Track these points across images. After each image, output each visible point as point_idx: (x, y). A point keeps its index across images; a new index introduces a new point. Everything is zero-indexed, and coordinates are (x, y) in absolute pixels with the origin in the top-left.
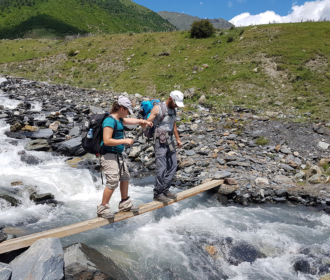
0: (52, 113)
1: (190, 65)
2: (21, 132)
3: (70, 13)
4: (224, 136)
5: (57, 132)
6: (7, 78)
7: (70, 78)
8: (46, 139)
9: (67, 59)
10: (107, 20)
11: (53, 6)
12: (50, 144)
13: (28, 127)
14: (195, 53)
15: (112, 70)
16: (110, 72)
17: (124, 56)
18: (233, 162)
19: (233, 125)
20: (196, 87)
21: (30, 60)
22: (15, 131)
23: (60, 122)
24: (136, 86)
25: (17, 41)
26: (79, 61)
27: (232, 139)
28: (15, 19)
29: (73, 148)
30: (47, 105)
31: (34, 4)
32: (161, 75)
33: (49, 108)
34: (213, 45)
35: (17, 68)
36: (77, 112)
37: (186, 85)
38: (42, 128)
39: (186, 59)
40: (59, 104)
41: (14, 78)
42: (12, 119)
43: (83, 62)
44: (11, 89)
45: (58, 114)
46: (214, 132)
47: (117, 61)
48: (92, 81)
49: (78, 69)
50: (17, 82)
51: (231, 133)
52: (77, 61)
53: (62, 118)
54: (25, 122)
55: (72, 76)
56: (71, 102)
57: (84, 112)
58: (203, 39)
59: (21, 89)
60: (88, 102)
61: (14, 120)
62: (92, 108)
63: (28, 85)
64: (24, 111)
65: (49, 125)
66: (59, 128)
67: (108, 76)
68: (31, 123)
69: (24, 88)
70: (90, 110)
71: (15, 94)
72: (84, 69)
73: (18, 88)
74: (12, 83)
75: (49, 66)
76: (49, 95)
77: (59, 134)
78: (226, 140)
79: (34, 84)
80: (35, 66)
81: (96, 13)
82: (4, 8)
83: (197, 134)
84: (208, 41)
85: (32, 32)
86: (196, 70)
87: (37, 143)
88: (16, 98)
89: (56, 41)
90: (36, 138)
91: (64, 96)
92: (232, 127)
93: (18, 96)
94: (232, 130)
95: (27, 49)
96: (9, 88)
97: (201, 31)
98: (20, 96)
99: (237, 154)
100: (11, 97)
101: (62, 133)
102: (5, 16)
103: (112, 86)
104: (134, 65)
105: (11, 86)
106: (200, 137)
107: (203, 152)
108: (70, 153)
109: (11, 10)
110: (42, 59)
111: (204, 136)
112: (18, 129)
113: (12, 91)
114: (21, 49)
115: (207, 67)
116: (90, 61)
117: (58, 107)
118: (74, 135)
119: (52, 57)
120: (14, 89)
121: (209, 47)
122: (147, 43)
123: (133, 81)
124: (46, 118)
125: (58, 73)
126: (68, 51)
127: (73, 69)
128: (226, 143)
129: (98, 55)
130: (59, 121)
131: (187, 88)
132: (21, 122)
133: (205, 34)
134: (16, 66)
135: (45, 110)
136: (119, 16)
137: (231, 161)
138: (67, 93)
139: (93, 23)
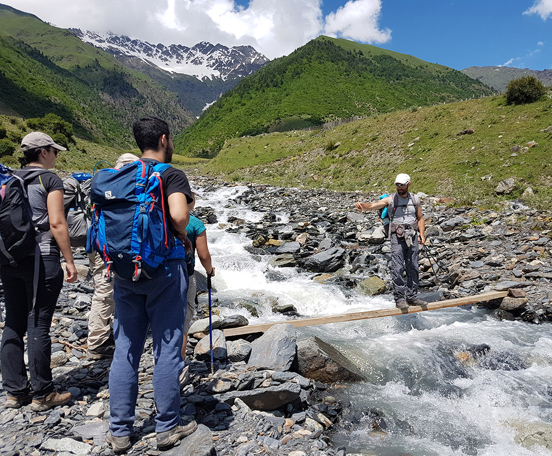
0: (299, 224)
1: (507, 145)
2: (265, 247)
3: (331, 90)
4: (531, 241)
5: (305, 245)
6: (250, 187)
7: (329, 180)
8: (292, 253)
9: (324, 155)
10: (384, 92)
11: (308, 83)
12: (296, 259)
13: (272, 242)
14: (513, 127)
15: (387, 162)
16: (384, 167)
17: (404, 141)
18: (534, 274)
19: (546, 225)
20: (516, 177)
21: (277, 161)
22: (258, 247)
23: (309, 234)
24: (422, 182)
25: (261, 137)
26: (341, 156)
27: (542, 245)
28: (258, 107)
29: (322, 263)
30: (295, 216)
31: (282, 83)
32: (460, 163)
33: (298, 218)
34: (544, 112)
35: (262, 172)
36: (331, 221)
37: (501, 175)
38: (288, 242)
39: (499, 137)
40: (309, 213)
41: (258, 186)
42: (255, 233)
43: (346, 156)
44: (254, 200)
45: (306, 225)
46: (517, 236)
47: (394, 149)
48: (358, 180)
49: (338, 166)
50: (261, 190)
51: (540, 237)
52: (337, 156)
53: (312, 229)
54: (269, 235)
55: (330, 177)
56: (326, 210)
57: (340, 221)
58: (527, 105)
59: (266, 198)
60: (347, 208)
61: (257, 235)
62: (350, 215)
63: (275, 194)
64: (268, 224)
65: (295, 238)
66: (307, 241)
67: (380, 171)
68: (275, 237)
69: (270, 197)
70: (348, 217)
71: (259, 205)
72: (347, 165)
73: (263, 198)
74: (255, 192)
75: (302, 166)
76: (298, 203)
77: (307, 247)
78: (533, 246)
79: (281, 192)
80: (284, 168)
81: (367, 85)
82: (243, 94)
83: (490, 240)
84: (535, 107)
85: (280, 122)
86: (517, 150)
87: (281, 259)
88: (260, 210)
89: (310, 132)
90: (281, 253)
91: (318, 203)
92: (544, 229)
93: (262, 208)
94: (543, 233)
95: (273, 147)
96: (251, 198)
97: (523, 93)
98: (264, 208)
99: (543, 263)
100: (254, 209)
101: (310, 247)
102: (245, 104)
103: (386, 185)
104: (418, 152)
105: (254, 196)
106: (494, 243)
107: (494, 262)
108: (319, 268)
109: (253, 95)
110: (292, 159)
111: (501, 242)
112: (261, 244)
113: (255, 202)
114: (266, 147)
115: (534, 146)
116: (355, 154)
117: (308, 217)
118: (324, 248)
119: (305, 155)
120: (258, 199)
121: (537, 116)
122: (439, 119)
123: (418, 175)
124: (294, 229)
125: (312, 175)
126: (326, 144)
127: (332, 167)
128: (533, 251)
129: (367, 145)
130: (307, 232)
131: (503, 179)
132: (265, 236)
133: (529, 97)
134: (261, 170)
135: (293, 222)
136: (402, 84)
137: (531, 272)
138: (321, 199)
139: (363, 99)
